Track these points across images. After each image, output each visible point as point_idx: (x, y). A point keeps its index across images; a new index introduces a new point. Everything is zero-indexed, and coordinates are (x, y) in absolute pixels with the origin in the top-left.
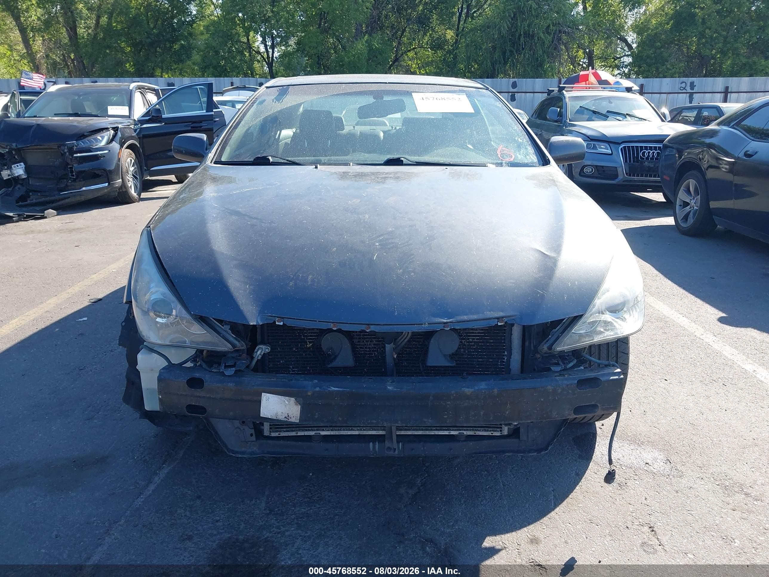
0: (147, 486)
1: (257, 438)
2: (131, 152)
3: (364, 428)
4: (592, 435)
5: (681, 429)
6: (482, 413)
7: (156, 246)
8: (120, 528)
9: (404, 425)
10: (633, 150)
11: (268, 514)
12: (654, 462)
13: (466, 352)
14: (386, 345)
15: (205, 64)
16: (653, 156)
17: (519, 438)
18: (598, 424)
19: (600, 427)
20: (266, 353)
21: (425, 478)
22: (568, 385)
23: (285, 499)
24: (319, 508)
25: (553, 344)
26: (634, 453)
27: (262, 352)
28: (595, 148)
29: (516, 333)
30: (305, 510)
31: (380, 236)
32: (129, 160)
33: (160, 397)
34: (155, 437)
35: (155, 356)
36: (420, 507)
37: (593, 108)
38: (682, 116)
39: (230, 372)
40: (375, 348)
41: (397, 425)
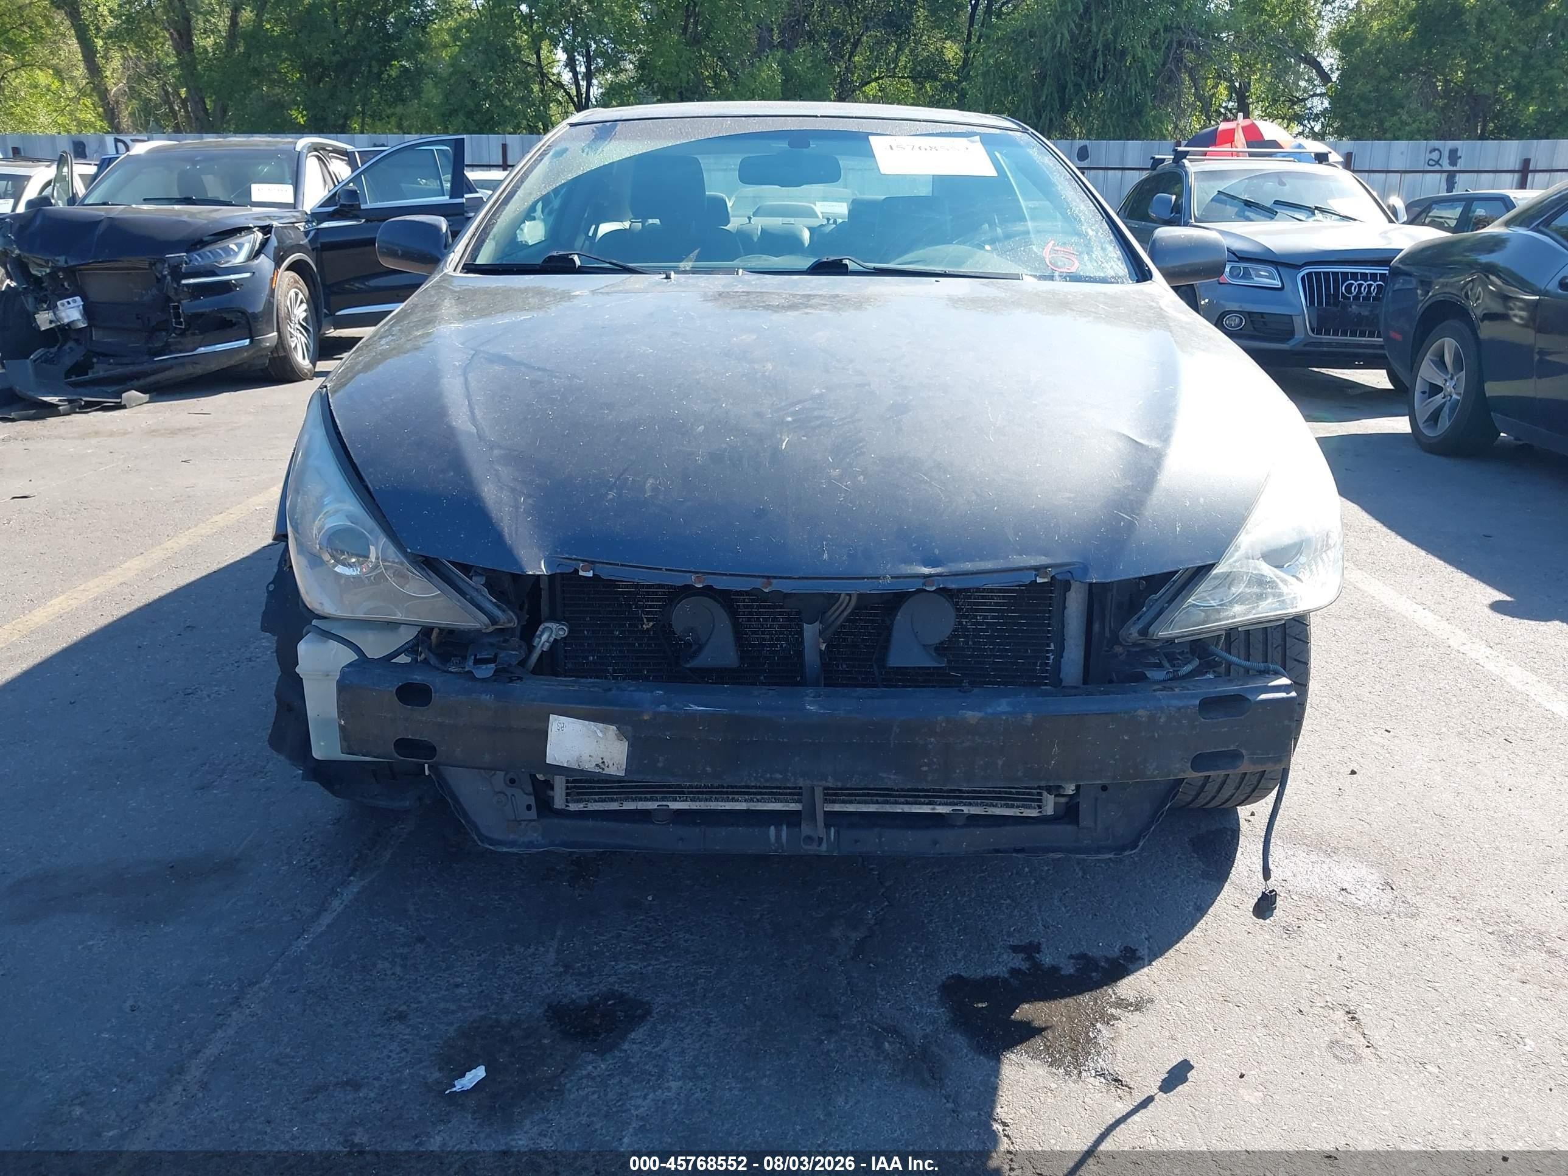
0: (318, 914)
1: (540, 814)
2: (297, 277)
3: (758, 797)
4: (1229, 833)
5: (1416, 825)
6: (1000, 762)
7: (338, 421)
8: (262, 994)
9: (840, 785)
10: (1327, 281)
11: (559, 975)
12: (1357, 887)
13: (970, 643)
14: (805, 626)
15: (451, 107)
16: (1369, 292)
17: (1078, 823)
18: (1243, 811)
19: (1247, 818)
20: (559, 638)
21: (882, 909)
22: (1179, 709)
23: (597, 944)
24: (666, 962)
25: (1150, 624)
26: (1317, 870)
27: (550, 636)
28: (1247, 275)
29: (1075, 604)
30: (635, 967)
31: (794, 404)
32: (292, 293)
33: (343, 722)
34: (334, 824)
35: (334, 644)
36: (872, 965)
37: (1246, 197)
38: (1430, 217)
39: (485, 671)
40: (782, 633)
41: (824, 783)
